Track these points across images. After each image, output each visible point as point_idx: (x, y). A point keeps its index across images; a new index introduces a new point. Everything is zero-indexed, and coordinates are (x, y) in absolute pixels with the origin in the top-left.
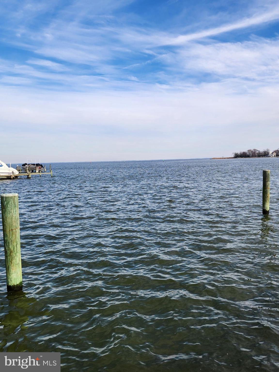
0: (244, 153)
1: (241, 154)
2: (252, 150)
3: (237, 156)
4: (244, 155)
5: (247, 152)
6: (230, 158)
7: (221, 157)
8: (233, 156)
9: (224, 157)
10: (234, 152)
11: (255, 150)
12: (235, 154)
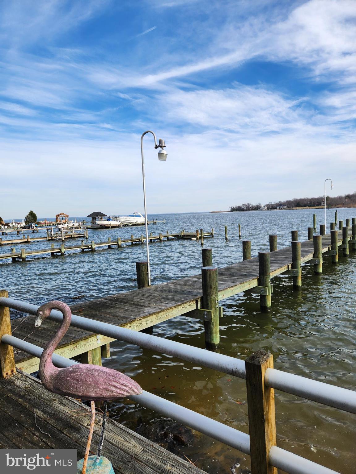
0: (239, 207)
1: (237, 208)
2: (246, 204)
3: (233, 210)
4: (239, 209)
5: (242, 206)
6: (227, 212)
7: (219, 211)
8: (230, 210)
9: (222, 211)
10: (231, 206)
11: (249, 204)
12: (232, 208)
